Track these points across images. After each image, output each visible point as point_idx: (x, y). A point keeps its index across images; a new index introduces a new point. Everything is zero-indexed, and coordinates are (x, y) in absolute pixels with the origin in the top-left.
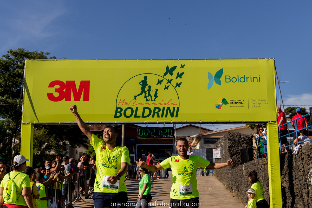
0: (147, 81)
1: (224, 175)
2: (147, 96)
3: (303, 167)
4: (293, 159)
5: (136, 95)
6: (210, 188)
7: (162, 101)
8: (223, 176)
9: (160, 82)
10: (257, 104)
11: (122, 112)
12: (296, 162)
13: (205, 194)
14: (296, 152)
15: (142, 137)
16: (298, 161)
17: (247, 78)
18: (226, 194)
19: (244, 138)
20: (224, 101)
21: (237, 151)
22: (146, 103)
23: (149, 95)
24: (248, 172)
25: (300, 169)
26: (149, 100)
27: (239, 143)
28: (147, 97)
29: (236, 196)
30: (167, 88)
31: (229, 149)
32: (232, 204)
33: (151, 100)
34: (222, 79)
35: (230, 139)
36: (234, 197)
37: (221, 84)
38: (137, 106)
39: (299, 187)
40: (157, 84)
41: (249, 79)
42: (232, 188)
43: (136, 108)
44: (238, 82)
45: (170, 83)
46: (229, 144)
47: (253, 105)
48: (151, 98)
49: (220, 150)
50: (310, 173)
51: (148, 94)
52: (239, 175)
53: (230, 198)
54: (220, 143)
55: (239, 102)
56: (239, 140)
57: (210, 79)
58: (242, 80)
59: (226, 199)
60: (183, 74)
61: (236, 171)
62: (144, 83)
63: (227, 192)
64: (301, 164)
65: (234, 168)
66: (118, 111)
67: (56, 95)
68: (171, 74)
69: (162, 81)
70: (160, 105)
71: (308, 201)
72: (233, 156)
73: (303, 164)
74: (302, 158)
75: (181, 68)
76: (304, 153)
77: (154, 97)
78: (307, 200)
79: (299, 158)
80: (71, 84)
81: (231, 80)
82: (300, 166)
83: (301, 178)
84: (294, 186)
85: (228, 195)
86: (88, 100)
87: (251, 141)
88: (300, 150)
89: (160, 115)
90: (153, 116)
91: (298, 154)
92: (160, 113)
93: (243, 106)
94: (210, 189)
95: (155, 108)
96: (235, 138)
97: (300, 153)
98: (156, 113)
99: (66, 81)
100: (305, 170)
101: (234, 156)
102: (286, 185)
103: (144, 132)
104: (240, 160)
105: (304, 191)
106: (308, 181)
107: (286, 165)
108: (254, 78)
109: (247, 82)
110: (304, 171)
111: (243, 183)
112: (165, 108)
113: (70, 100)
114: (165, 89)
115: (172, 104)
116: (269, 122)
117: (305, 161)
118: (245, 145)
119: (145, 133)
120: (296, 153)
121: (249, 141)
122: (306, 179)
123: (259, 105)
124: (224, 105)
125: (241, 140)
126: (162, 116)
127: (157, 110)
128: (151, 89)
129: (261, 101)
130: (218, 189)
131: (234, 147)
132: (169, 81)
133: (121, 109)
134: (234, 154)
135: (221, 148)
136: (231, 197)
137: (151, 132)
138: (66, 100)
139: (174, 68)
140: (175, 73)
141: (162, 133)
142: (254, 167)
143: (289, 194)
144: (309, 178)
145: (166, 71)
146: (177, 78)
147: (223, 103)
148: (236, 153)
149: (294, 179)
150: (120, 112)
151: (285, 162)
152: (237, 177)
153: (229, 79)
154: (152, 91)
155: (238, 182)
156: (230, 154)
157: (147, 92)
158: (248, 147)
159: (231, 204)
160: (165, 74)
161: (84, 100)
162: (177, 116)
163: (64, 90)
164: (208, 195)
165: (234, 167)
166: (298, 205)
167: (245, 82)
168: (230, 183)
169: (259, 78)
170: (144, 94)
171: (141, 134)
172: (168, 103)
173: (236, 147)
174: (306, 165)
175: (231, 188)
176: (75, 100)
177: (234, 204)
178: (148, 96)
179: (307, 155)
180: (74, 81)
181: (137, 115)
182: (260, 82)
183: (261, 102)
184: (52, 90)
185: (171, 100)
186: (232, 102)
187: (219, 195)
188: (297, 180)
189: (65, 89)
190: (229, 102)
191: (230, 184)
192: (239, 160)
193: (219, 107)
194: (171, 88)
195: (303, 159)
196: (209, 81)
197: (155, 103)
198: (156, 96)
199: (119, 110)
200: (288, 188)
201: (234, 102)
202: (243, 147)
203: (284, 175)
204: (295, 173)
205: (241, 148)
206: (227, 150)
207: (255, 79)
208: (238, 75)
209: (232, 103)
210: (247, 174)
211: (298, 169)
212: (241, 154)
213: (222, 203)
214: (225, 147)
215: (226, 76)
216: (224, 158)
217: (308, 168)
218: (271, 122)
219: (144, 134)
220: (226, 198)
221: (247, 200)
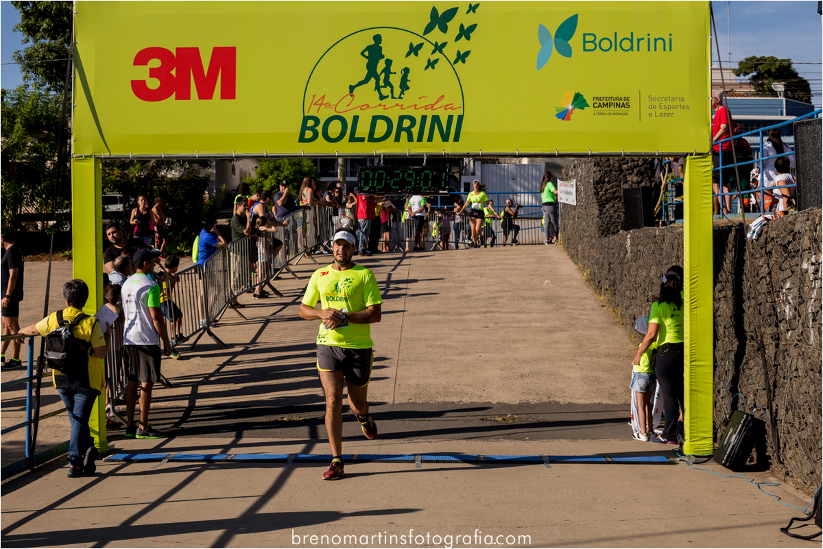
0: (381, 48)
1: (583, 249)
2: (382, 87)
3: (769, 273)
4: (746, 247)
5: (354, 85)
6: (548, 279)
7: (420, 98)
8: (579, 250)
9: (414, 50)
10: (663, 107)
11: (319, 129)
12: (753, 257)
13: (533, 298)
14: (755, 235)
15: (368, 191)
16: (758, 256)
17: (639, 40)
18: (585, 298)
19: (634, 161)
20: (579, 101)
21: (614, 193)
22: (380, 105)
23: (387, 83)
24: (639, 254)
25: (762, 278)
26: (388, 96)
27: (621, 174)
28: (381, 89)
29: (608, 305)
30: (431, 64)
31: (595, 188)
32: (598, 328)
33: (393, 97)
34: (575, 42)
35: (598, 163)
36: (604, 308)
37: (570, 56)
38: (357, 112)
39: (757, 319)
40: (408, 55)
41: (644, 44)
42: (599, 282)
43: (354, 116)
44: (616, 50)
45: (441, 52)
46: (597, 176)
47: (653, 111)
48: (392, 92)
49: (575, 186)
50: (784, 291)
51: (384, 81)
52: (618, 257)
53: (593, 309)
54: (574, 167)
55: (615, 102)
56: (620, 166)
57: (542, 42)
58: (626, 45)
59: (583, 312)
60: (473, 28)
61: (611, 246)
62: (374, 53)
63: (588, 291)
64: (765, 266)
65: (606, 236)
66: (308, 125)
67: (154, 84)
68: (444, 29)
69: (420, 46)
70: (415, 109)
71: (775, 358)
72: (604, 204)
73: (768, 264)
74: (768, 250)
75: (468, 12)
76: (773, 238)
77: (401, 87)
78: (773, 355)
79: (762, 248)
80: (189, 56)
81: (597, 45)
82: (763, 269)
83: (761, 298)
84: (745, 315)
85: (589, 302)
86: (234, 98)
87: (649, 169)
88: (765, 228)
89: (415, 137)
90: (397, 139)
91: (758, 239)
92: (415, 130)
93: (625, 114)
94: (546, 282)
95: (402, 118)
96: (611, 162)
97: (764, 236)
98: (405, 129)
99: (177, 48)
100: (774, 280)
101: (607, 206)
102: (726, 309)
103: (373, 179)
104: (623, 215)
105: (769, 331)
106: (780, 309)
107: (727, 261)
108: (656, 40)
109: (638, 50)
110: (770, 284)
111: (625, 278)
112: (426, 116)
113: (189, 99)
114: (426, 68)
115: (446, 107)
116: (691, 155)
117: (774, 259)
118: (635, 179)
119: (376, 181)
120: (754, 237)
121: (646, 169)
122: (775, 302)
123: (667, 111)
124: (577, 110)
125: (625, 166)
126: (420, 139)
127: (406, 123)
128: (391, 68)
129: (674, 100)
130: (567, 284)
131: (609, 182)
132: (439, 48)
133: (317, 121)
134: (607, 201)
135: (577, 180)
136: (596, 306)
137: (390, 180)
138: (176, 99)
139: (451, 13)
140: (453, 26)
141: (420, 182)
142: (653, 246)
143: (732, 330)
144: (783, 302)
145: (430, 21)
146: (458, 38)
147: (575, 105)
148: (612, 199)
149: (745, 298)
150: (312, 128)
151: (726, 251)
152: (612, 260)
153: (593, 43)
154: (395, 73)
155: (614, 273)
156: (597, 199)
157: (382, 77)
158: (643, 184)
159: (594, 328)
160: (428, 29)
161: (223, 97)
162: (456, 139)
163: (173, 72)
164: (541, 301)
165: (605, 233)
166: (752, 365)
167: (632, 50)
168: (597, 271)
169: (670, 39)
170: (373, 81)
171: (366, 184)
172: (436, 103)
173: (614, 184)
174: (777, 269)
175: (597, 284)
176: (200, 99)
177: (601, 328)
178: (385, 86)
179: (781, 245)
180: (197, 48)
181: (356, 136)
182: (671, 50)
183: (672, 103)
184: (142, 73)
185: (443, 96)
186: (598, 102)
187: (566, 300)
188: (753, 302)
189: (175, 69)
190: (590, 102)
191: (594, 273)
192: (619, 215)
193: (564, 115)
194: (443, 64)
195: (769, 253)
196: (541, 47)
197: (402, 105)
198: (404, 86)
199: (311, 123)
200: (731, 317)
201: (604, 104)
202: (630, 183)
203: (721, 282)
204: (750, 285)
205: (626, 186)
206: (590, 189)
207: (660, 43)
208: (616, 33)
209: (600, 106)
210: (635, 258)
211: (757, 275)
212: (624, 200)
213: (573, 325)
214: (587, 180)
215: (584, 35)
216: (584, 207)
217: (781, 279)
218: (697, 154)
219: (373, 183)
220: (585, 309)
221: (632, 321)
